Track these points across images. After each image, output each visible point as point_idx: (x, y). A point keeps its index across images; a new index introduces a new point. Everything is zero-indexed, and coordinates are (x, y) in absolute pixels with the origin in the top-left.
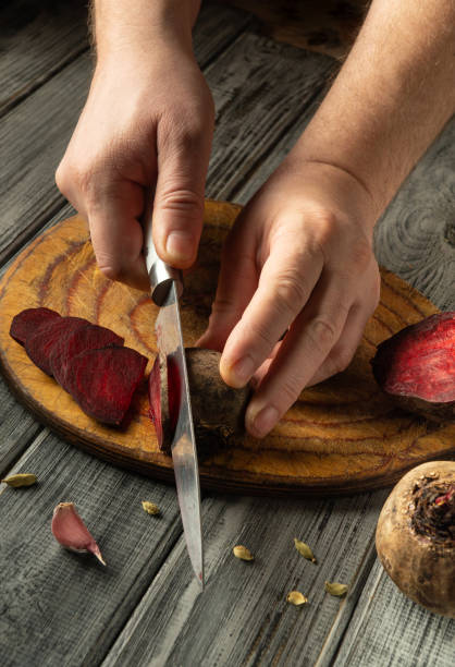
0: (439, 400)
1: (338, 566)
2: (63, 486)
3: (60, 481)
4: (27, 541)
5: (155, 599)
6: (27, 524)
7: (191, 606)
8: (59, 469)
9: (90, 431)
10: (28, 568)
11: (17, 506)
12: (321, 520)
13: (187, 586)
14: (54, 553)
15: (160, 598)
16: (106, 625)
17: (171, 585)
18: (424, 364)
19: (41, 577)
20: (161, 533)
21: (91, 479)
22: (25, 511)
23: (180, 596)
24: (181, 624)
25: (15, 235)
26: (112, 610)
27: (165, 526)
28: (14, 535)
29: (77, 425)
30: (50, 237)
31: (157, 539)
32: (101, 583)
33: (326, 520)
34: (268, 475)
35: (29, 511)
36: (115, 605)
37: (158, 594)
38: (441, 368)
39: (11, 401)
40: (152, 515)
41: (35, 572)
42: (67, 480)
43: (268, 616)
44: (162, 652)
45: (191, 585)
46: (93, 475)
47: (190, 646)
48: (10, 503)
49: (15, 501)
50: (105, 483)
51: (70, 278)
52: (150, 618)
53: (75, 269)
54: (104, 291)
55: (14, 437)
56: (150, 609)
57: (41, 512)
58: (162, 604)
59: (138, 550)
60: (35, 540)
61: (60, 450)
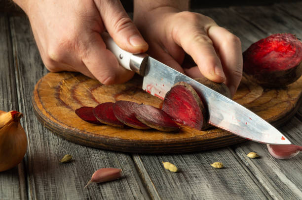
5: (273, 186)
6: (182, 188)
7: (289, 181)
11: (167, 184)
13: (277, 176)
15: (274, 184)
17: (271, 179)
20: (239, 165)
21: (183, 162)
23: (280, 180)
25: (10, 102)
26: (264, 197)
28: (183, 194)
29: (159, 139)
30: (40, 89)
31: (242, 168)
35: (175, 184)
36: (263, 195)
37: (271, 184)
39: (103, 153)
45: (278, 175)
46: (181, 161)
48: (162, 185)
49: (164, 183)
50: (191, 161)
51: (72, 99)
52: (281, 193)
53: (69, 96)
54: (94, 99)
55: (126, 164)
56: (276, 190)
57: (181, 181)
58: (278, 186)
59: (240, 175)
60: (195, 191)
61: (154, 160)
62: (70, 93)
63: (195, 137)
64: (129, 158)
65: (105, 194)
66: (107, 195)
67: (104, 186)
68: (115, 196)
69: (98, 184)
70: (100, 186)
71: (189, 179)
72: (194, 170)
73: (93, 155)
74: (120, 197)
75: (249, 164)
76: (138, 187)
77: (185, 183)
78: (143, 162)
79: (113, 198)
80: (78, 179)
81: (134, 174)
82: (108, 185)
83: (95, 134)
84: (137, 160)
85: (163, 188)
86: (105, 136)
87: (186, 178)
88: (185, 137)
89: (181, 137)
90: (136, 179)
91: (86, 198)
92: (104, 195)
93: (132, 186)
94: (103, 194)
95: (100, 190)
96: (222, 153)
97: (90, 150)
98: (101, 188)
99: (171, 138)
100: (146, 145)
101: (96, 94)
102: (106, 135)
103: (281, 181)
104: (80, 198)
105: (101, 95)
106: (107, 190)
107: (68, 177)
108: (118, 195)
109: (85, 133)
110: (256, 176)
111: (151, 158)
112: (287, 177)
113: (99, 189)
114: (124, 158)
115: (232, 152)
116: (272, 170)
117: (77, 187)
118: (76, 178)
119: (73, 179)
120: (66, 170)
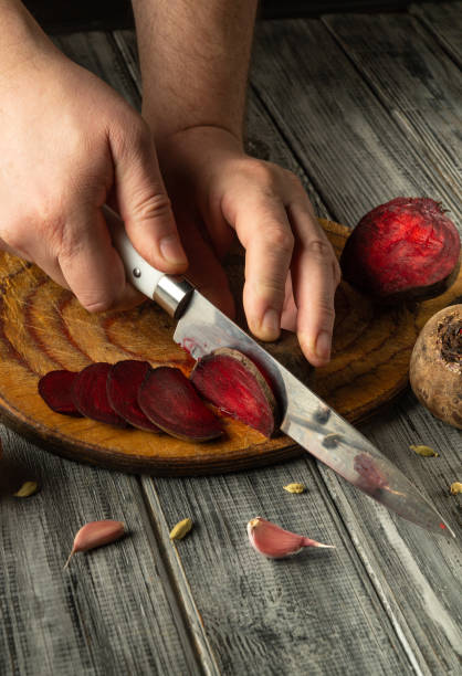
0: (435, 280)
1: (453, 449)
2: (214, 515)
3: (207, 511)
4: (241, 574)
5: (374, 554)
6: (225, 561)
7: (401, 541)
8: (195, 502)
9: (202, 453)
10: (267, 593)
11: (200, 551)
12: (406, 423)
13: (382, 529)
14: (270, 569)
15: (375, 549)
16: (367, 595)
17: (372, 535)
18: (396, 259)
19: (284, 593)
20: (321, 502)
21: (226, 495)
22: (211, 552)
23: (386, 538)
24: (411, 559)
27: (318, 495)
28: (226, 576)
29: (186, 455)
31: (325, 509)
32: (328, 568)
33: (409, 421)
34: (359, 408)
35: (214, 550)
36: (356, 577)
37: (372, 548)
38: (414, 255)
40: (301, 494)
41: (276, 592)
42: (211, 507)
43: (453, 513)
44: (423, 586)
45: (384, 526)
46: (224, 491)
47: (433, 569)
48: (192, 554)
49: (195, 549)
50: (240, 491)
51: (27, 335)
52: (386, 569)
53: (22, 326)
54: (66, 333)
55: (129, 499)
56: (379, 562)
57: (223, 545)
58: (383, 553)
59: (321, 526)
60: (245, 569)
61: (177, 487)
62: (22, 317)
63: (250, 448)
64: (134, 483)
65: (97, 577)
66: (102, 579)
67: (95, 556)
68: (114, 583)
69: (85, 555)
70: (89, 557)
71: (237, 538)
72: (244, 514)
73: (71, 478)
74: (123, 585)
75: (338, 497)
76: (152, 560)
77: (229, 547)
78: (158, 494)
79: (112, 587)
80: (50, 540)
81: (144, 527)
82: (101, 554)
83: (76, 441)
84: (149, 487)
85: (194, 561)
86: (94, 446)
87: (231, 536)
88: (232, 450)
89: (226, 450)
90: (148, 539)
91: (66, 585)
92: (95, 580)
93: (142, 556)
94: (94, 576)
95: (89, 568)
96: (292, 469)
97: (65, 463)
98: (90, 561)
99: (208, 452)
100: (164, 465)
101: (70, 319)
102: (94, 443)
103: (387, 541)
104: (57, 587)
105: (78, 320)
106: (100, 566)
107: (32, 534)
108: (119, 579)
109: (58, 436)
110: (348, 525)
111: (172, 484)
112: (398, 530)
113: (87, 563)
114: (125, 485)
115: (311, 466)
116: (375, 515)
117: (50, 559)
118: (47, 538)
119: (41, 540)
120: (27, 517)
